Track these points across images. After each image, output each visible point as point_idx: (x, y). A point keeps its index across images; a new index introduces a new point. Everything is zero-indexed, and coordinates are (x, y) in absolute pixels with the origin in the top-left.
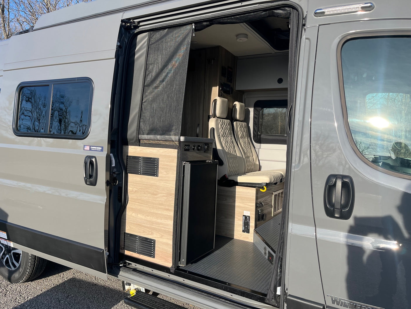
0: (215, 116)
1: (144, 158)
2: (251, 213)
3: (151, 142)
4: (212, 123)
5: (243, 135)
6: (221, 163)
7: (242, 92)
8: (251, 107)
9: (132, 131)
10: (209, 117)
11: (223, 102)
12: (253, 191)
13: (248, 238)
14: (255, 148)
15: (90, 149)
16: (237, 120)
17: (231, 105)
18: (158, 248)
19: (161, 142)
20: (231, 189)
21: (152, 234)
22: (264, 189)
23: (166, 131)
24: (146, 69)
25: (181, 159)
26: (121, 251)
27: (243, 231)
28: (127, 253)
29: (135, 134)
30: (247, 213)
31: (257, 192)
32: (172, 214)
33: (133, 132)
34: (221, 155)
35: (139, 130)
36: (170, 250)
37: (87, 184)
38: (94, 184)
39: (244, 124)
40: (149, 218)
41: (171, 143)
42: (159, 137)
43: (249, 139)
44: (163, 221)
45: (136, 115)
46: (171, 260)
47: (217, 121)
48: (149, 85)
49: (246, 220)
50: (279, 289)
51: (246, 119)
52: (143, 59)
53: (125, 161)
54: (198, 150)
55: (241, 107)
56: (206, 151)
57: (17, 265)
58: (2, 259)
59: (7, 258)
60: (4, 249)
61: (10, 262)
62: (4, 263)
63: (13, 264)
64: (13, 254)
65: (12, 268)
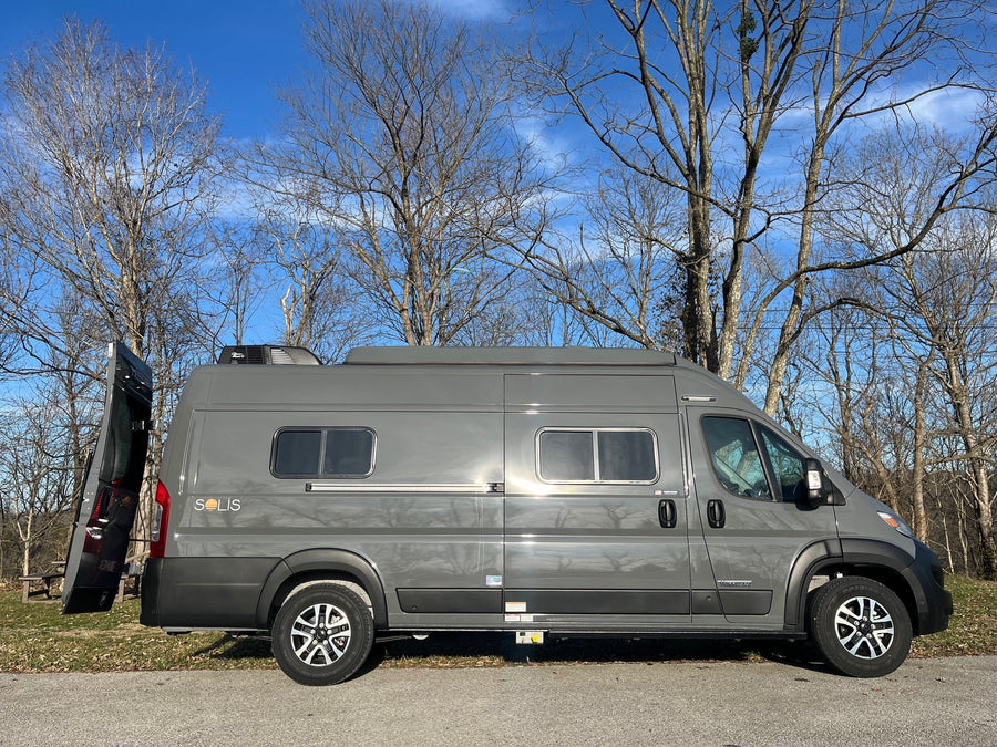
57: (340, 654)
58: (304, 655)
59: (319, 650)
60: (310, 638)
61: (326, 655)
62: (308, 661)
63: (332, 655)
64: (333, 640)
65: (329, 661)
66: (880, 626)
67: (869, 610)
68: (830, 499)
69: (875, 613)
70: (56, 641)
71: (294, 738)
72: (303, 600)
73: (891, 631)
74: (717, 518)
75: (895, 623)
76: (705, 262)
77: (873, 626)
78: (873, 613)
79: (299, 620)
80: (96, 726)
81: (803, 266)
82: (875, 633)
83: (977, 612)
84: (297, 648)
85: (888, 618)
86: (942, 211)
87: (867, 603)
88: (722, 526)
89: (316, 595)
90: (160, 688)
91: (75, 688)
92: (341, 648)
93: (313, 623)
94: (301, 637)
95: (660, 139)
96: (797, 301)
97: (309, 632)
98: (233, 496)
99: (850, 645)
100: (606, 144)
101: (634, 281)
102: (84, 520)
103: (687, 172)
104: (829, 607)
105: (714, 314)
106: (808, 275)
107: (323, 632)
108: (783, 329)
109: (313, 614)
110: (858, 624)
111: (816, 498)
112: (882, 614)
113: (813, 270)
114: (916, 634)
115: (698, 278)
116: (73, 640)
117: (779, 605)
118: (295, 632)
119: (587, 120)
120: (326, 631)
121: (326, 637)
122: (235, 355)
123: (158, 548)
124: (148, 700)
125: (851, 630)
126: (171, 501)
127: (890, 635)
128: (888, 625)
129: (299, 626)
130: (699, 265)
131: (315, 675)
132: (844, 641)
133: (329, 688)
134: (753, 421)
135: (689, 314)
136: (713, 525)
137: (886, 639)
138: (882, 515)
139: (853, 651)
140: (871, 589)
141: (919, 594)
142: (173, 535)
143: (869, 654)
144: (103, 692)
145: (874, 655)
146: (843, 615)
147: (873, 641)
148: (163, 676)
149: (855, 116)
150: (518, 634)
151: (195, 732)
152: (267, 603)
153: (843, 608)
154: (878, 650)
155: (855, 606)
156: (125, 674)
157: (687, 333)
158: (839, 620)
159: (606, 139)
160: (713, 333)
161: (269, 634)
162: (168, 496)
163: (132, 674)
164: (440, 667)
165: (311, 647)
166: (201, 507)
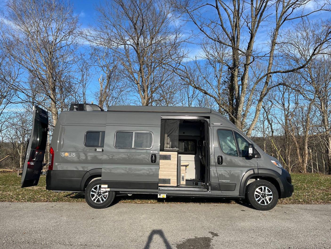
15: (153, 152)
18: (172, 181)
21: (169, 177)
27: (182, 181)
28: (159, 185)
32: (176, 170)
38: (155, 162)
40: (168, 173)
41: (174, 151)
44: (173, 173)
46: (176, 183)
49: (183, 177)
57: (105, 200)
58: (94, 200)
59: (99, 198)
60: (96, 195)
61: (101, 200)
62: (95, 202)
63: (103, 200)
64: (103, 196)
65: (102, 202)
66: (268, 195)
67: (265, 190)
68: (256, 156)
69: (268, 191)
70: (25, 191)
71: (86, 226)
72: (94, 184)
73: (272, 197)
74: (220, 162)
75: (274, 194)
76: (237, 70)
77: (266, 195)
78: (267, 191)
79: (93, 189)
80: (31, 221)
81: (269, 71)
82: (267, 197)
83: (313, 188)
84: (92, 197)
85: (271, 193)
86: (315, 55)
87: (265, 188)
88: (222, 164)
89: (98, 182)
90: (52, 208)
91: (27, 208)
92: (105, 198)
93: (97, 190)
94: (94, 195)
95: (222, 27)
96: (267, 83)
97: (96, 193)
98: (73, 152)
99: (259, 200)
100: (202, 31)
101: (217, 73)
102: (27, 160)
103: (231, 39)
104: (253, 189)
105: (239, 87)
106: (271, 74)
107: (100, 193)
108: (262, 93)
109: (97, 188)
110: (261, 194)
111: (251, 156)
112: (269, 192)
113: (272, 73)
114: (280, 198)
115: (234, 75)
116: (30, 190)
117: (238, 188)
118: (91, 193)
119: (195, 23)
120: (101, 193)
121: (101, 195)
122: (75, 107)
123: (51, 167)
124: (47, 212)
125: (259, 196)
126: (55, 153)
127: (271, 198)
128: (271, 195)
129: (93, 191)
130: (235, 70)
131: (97, 206)
132: (257, 200)
133: (102, 210)
134: (234, 131)
135: (231, 87)
136: (219, 164)
137: (270, 199)
138: (272, 161)
139: (259, 202)
140: (266, 184)
141: (281, 186)
142: (55, 164)
143: (264, 203)
144: (35, 209)
145: (266, 204)
146: (257, 192)
147: (266, 200)
148: (54, 204)
149: (289, 20)
150: (158, 195)
151: (58, 223)
152: (83, 184)
153: (257, 190)
154: (267, 202)
155: (261, 189)
156: (43, 203)
157: (230, 93)
158: (256, 193)
159: (202, 29)
160: (239, 93)
161: (84, 193)
162: (53, 151)
163: (45, 203)
164: (137, 203)
165: (96, 197)
166: (63, 155)
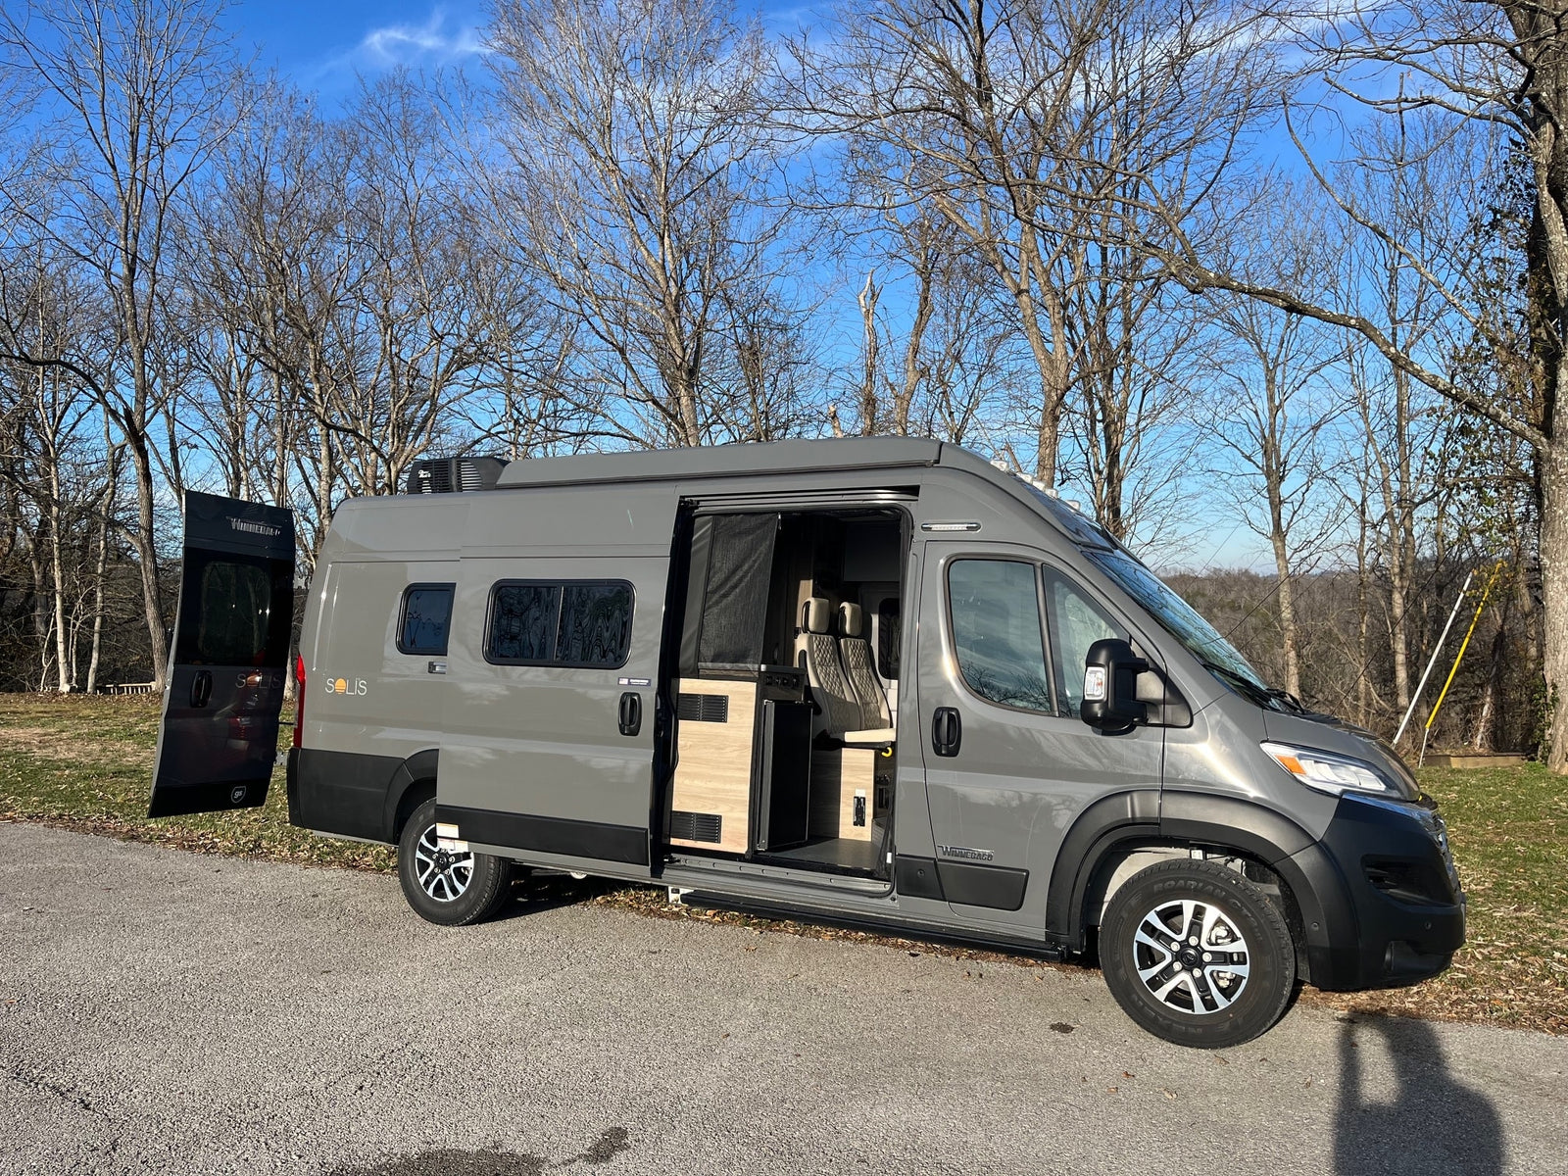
0: (806, 629)
1: (704, 696)
2: (867, 792)
3: (717, 673)
4: (801, 643)
5: (858, 662)
6: (818, 711)
7: (857, 584)
8: (875, 613)
9: (686, 656)
10: (796, 632)
11: (820, 607)
12: (869, 756)
13: (862, 835)
14: (882, 687)
15: (629, 683)
16: (846, 636)
17: (835, 608)
18: (726, 828)
19: (732, 673)
20: (835, 753)
21: (717, 807)
22: (887, 752)
23: (740, 657)
24: (709, 570)
25: (761, 695)
26: (665, 841)
27: (855, 824)
28: (674, 842)
29: (692, 661)
30: (860, 793)
31: (877, 757)
32: (748, 775)
33: (689, 659)
34: (819, 698)
35: (698, 657)
36: (744, 827)
37: (623, 733)
38: (634, 733)
39: (860, 642)
40: (711, 785)
41: (748, 675)
42: (728, 666)
43: (870, 670)
44: (734, 787)
45: (693, 634)
46: (745, 842)
47: (810, 639)
48: (714, 592)
49: (860, 803)
50: (889, 855)
51: (865, 632)
52: (705, 553)
53: (675, 702)
54: (784, 684)
55: (854, 612)
56: (796, 686)
57: (461, 889)
58: (427, 886)
59: (440, 880)
60: (432, 865)
61: (447, 888)
62: (430, 893)
63: (453, 890)
64: (454, 871)
65: (450, 897)
66: (1221, 958)
73: (1243, 971)
77: (1208, 957)
78: (1210, 931)
79: (423, 841)
82: (1208, 970)
84: (420, 873)
87: (1200, 913)
88: (954, 753)
92: (462, 882)
93: (435, 846)
94: (424, 862)
99: (1156, 982)
104: (1124, 913)
107: (445, 859)
110: (1176, 947)
112: (1232, 937)
118: (416, 856)
120: (448, 858)
121: (448, 866)
126: (307, 678)
127: (1241, 978)
128: (1239, 959)
129: (422, 848)
131: (438, 912)
134: (1043, 564)
140: (1211, 888)
143: (1190, 1004)
146: (1148, 929)
152: (391, 815)
153: (1152, 917)
158: (1140, 937)
162: (303, 671)
165: (433, 875)
166: (330, 688)
